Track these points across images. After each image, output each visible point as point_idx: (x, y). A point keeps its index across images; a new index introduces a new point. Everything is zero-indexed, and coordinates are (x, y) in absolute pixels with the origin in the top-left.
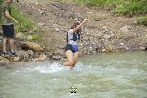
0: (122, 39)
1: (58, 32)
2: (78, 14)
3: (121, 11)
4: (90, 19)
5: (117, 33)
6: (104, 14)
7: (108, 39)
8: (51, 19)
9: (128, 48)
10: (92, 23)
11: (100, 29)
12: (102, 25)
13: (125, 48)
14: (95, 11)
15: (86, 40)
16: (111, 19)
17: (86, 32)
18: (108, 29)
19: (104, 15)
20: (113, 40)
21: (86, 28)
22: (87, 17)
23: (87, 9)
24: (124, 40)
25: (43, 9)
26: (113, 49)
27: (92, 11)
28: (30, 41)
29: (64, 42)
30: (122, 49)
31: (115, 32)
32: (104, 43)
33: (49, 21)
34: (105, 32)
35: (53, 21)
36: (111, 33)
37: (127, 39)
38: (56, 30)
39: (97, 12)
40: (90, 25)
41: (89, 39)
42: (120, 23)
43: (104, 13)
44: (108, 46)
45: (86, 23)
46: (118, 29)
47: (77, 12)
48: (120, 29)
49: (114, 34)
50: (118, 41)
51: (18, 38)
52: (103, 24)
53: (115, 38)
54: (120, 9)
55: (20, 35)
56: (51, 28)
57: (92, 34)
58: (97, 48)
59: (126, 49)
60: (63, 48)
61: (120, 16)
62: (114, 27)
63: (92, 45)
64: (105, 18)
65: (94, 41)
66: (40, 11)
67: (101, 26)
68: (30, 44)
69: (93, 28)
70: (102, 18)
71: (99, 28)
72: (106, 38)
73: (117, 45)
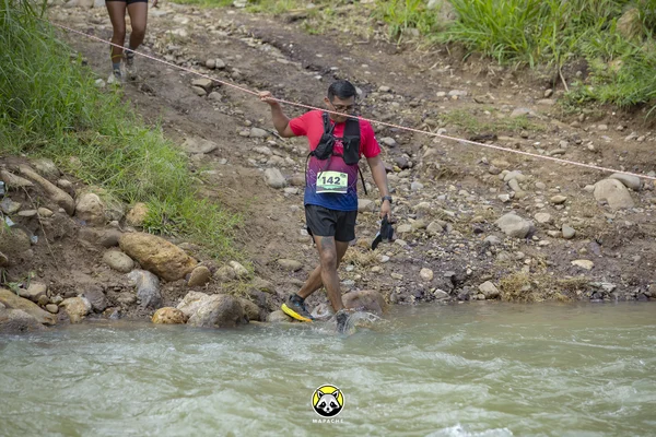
0: (586, 238)
1: (278, 188)
2: (392, 96)
3: (611, 93)
4: (444, 130)
5: (568, 208)
6: (525, 103)
7: (517, 235)
8: (248, 122)
9: (608, 286)
10: (454, 151)
11: (485, 183)
12: (501, 166)
13: (598, 284)
14: (479, 84)
15: (409, 237)
16: (555, 132)
17: (418, 197)
18: (528, 188)
19: (520, 111)
20: (542, 243)
21: (419, 177)
22: (435, 117)
23: (439, 74)
24: (600, 244)
25: (210, 62)
26: (533, 285)
27: (465, 85)
28: (139, 228)
29: (302, 242)
30: (581, 288)
31: (558, 204)
32: (494, 254)
33: (238, 128)
34: (508, 202)
35: (256, 131)
36: (538, 205)
37: (612, 241)
38: (267, 178)
39: (488, 94)
40: (443, 158)
41: (423, 231)
42: (595, 160)
43: (527, 98)
44: (510, 269)
45: (425, 147)
46: (576, 190)
47: (386, 88)
48: (589, 187)
49: (549, 211)
50: (566, 248)
51: (89, 213)
52: (508, 161)
53: (554, 233)
54: (609, 83)
55: (98, 198)
56: (247, 166)
57: (440, 209)
58: (458, 278)
59: (600, 287)
60: (291, 267)
61: (606, 120)
62: (559, 179)
63: (435, 262)
64: (525, 128)
65: (449, 243)
66: (195, 76)
67: (492, 168)
68: (143, 243)
69: (453, 176)
70: (505, 129)
71: (481, 181)
72: (509, 229)
73: (560, 268)
